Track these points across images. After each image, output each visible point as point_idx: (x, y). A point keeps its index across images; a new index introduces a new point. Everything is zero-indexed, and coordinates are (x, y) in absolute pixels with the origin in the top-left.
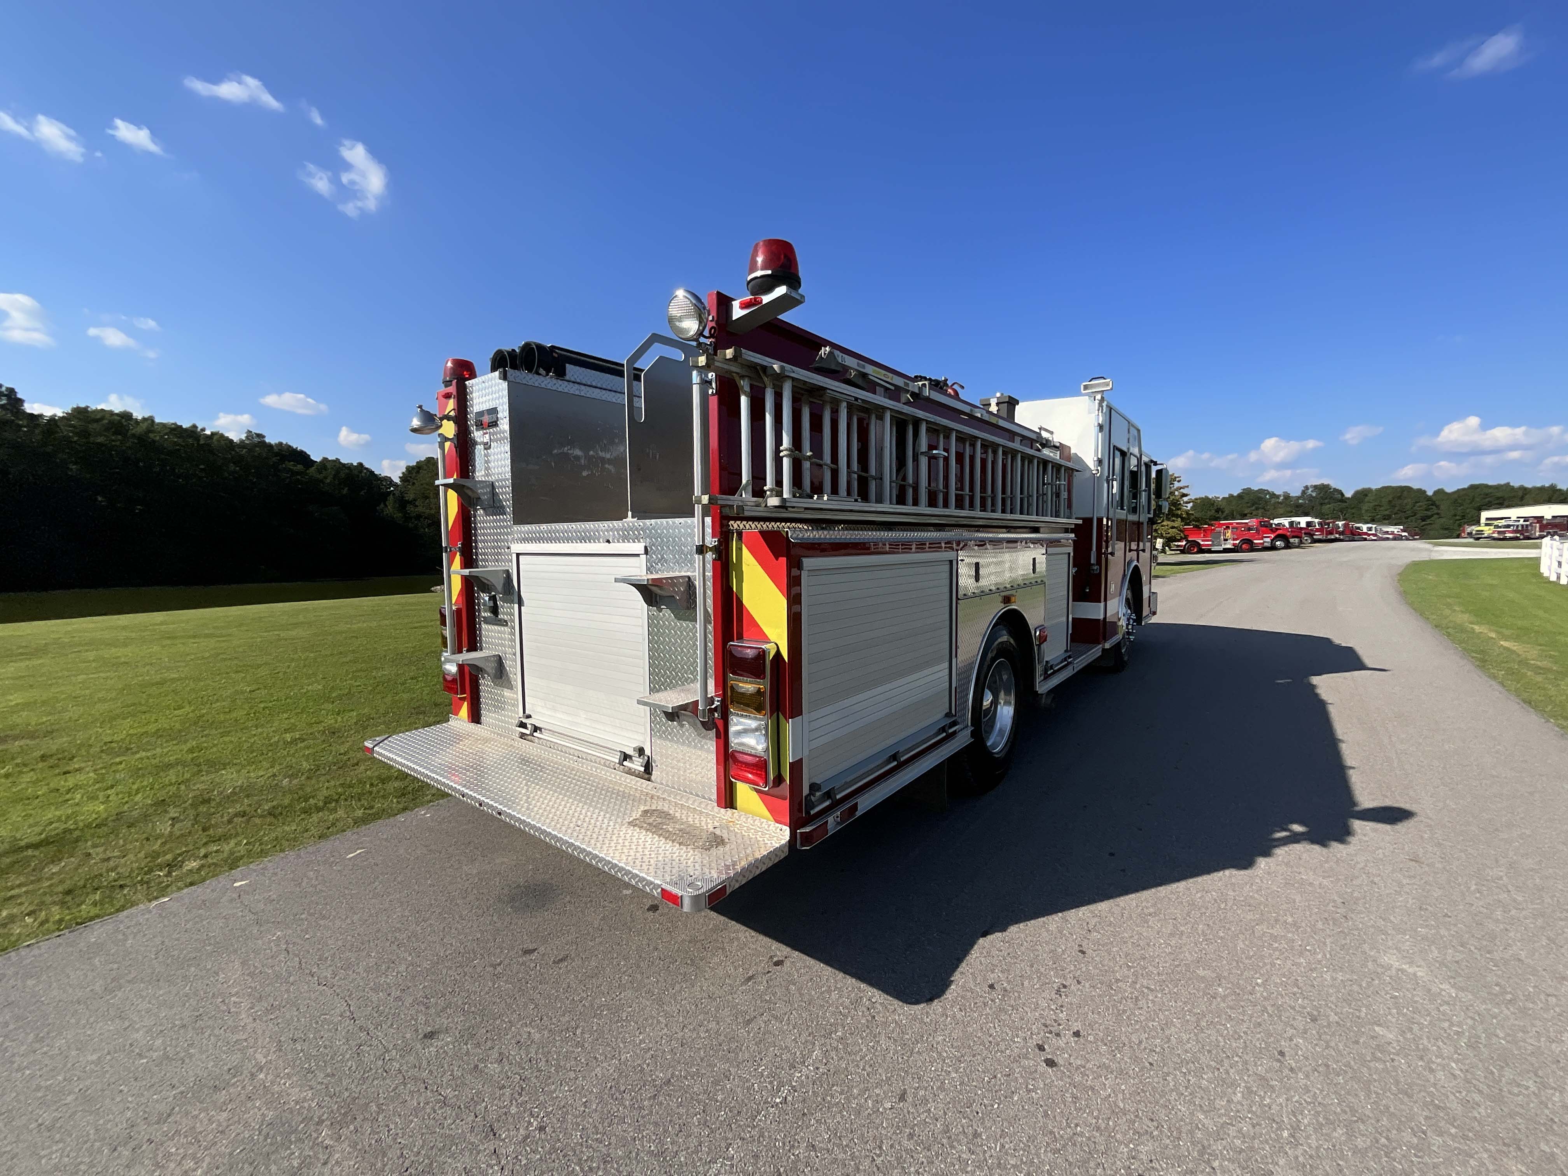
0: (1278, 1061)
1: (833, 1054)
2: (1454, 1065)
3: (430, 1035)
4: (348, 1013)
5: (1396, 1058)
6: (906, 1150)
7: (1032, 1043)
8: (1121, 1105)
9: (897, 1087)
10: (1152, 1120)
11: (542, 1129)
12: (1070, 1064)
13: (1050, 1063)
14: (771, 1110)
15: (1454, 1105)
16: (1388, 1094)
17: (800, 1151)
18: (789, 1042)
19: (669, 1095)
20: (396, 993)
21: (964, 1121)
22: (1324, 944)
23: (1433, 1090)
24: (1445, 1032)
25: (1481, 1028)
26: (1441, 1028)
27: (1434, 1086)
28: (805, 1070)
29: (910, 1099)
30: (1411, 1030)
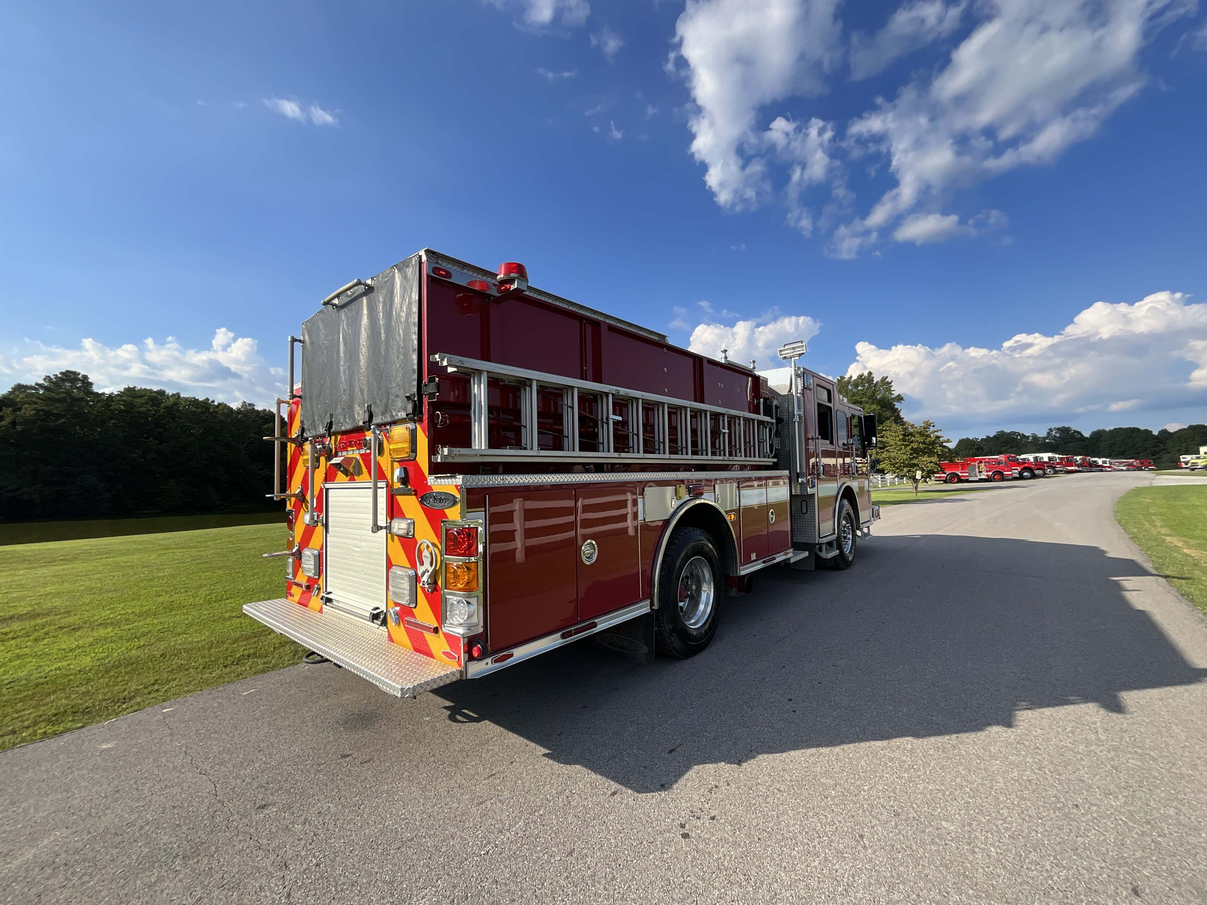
0: (858, 841)
1: (532, 825)
2: (993, 849)
3: (263, 807)
4: (214, 792)
5: (950, 843)
6: (560, 887)
7: (677, 823)
8: (726, 864)
10: (745, 875)
11: (318, 865)
12: (699, 837)
13: (685, 836)
14: (475, 858)
15: (980, 876)
16: (932, 866)
18: (504, 817)
19: (410, 847)
20: (248, 780)
21: (608, 870)
22: (929, 765)
23: (969, 865)
24: (997, 826)
25: (1026, 825)
26: (994, 824)
27: (971, 863)
28: (508, 834)
29: (575, 855)
30: (970, 825)
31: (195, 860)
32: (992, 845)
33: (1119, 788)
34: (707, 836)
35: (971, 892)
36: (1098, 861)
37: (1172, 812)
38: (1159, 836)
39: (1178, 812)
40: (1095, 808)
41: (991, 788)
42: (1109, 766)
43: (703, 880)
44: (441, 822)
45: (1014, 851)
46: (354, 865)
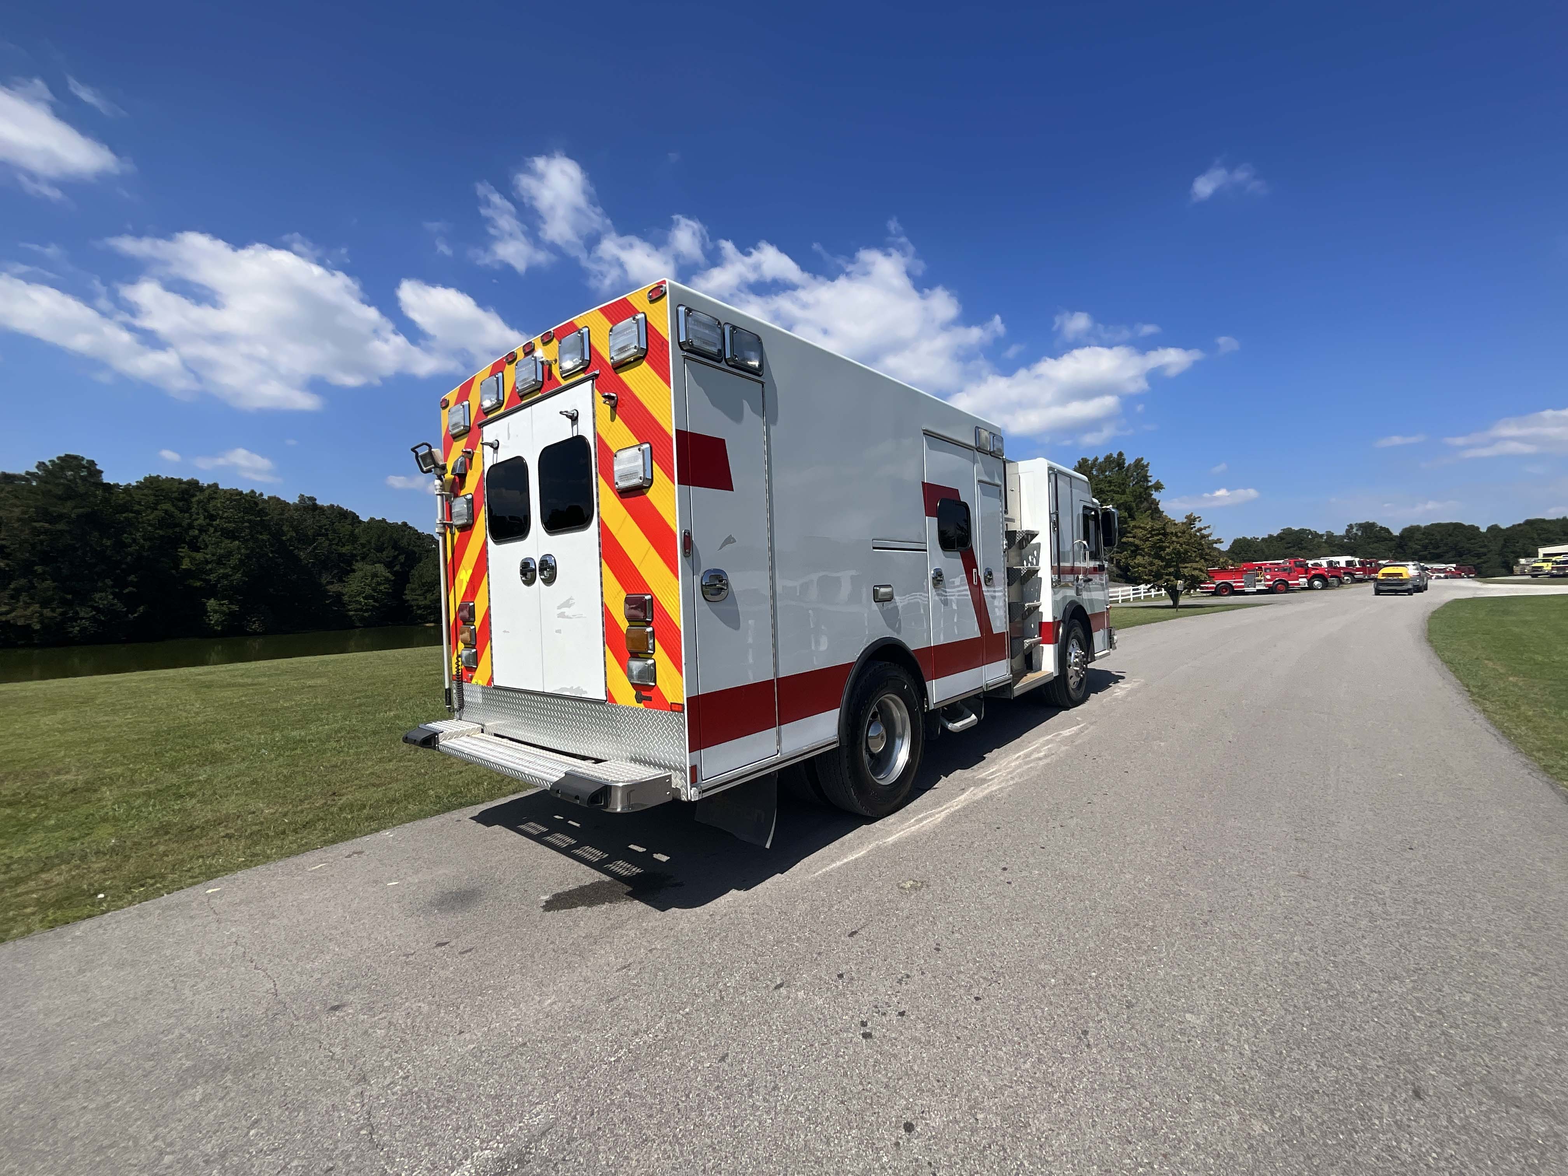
0: (1079, 1038)
1: (675, 1026)
2: (1246, 1047)
3: (335, 1008)
4: (273, 991)
5: (1193, 1039)
6: (709, 1099)
7: (857, 1020)
9: (720, 1051)
10: (938, 1081)
11: (406, 1078)
12: (884, 1036)
13: (866, 1036)
14: (604, 1067)
15: (1229, 1079)
16: (1171, 1068)
17: (617, 1097)
18: (640, 1016)
19: (522, 1054)
20: (317, 975)
21: (769, 1077)
22: (1173, 945)
23: (1215, 1066)
24: (1253, 1019)
25: (1290, 1017)
26: (1251, 1017)
27: (1219, 1063)
28: (645, 1037)
29: (729, 1060)
30: (1220, 1017)
31: (251, 1074)
32: (1247, 1041)
33: (1408, 971)
34: (894, 1035)
35: (1217, 1097)
36: (1375, 1058)
37: (1468, 998)
38: (1451, 1027)
39: (1477, 998)
40: (1376, 995)
41: (1249, 973)
42: (1397, 945)
43: (887, 1086)
44: (561, 1023)
45: (1272, 1049)
46: (450, 1077)
